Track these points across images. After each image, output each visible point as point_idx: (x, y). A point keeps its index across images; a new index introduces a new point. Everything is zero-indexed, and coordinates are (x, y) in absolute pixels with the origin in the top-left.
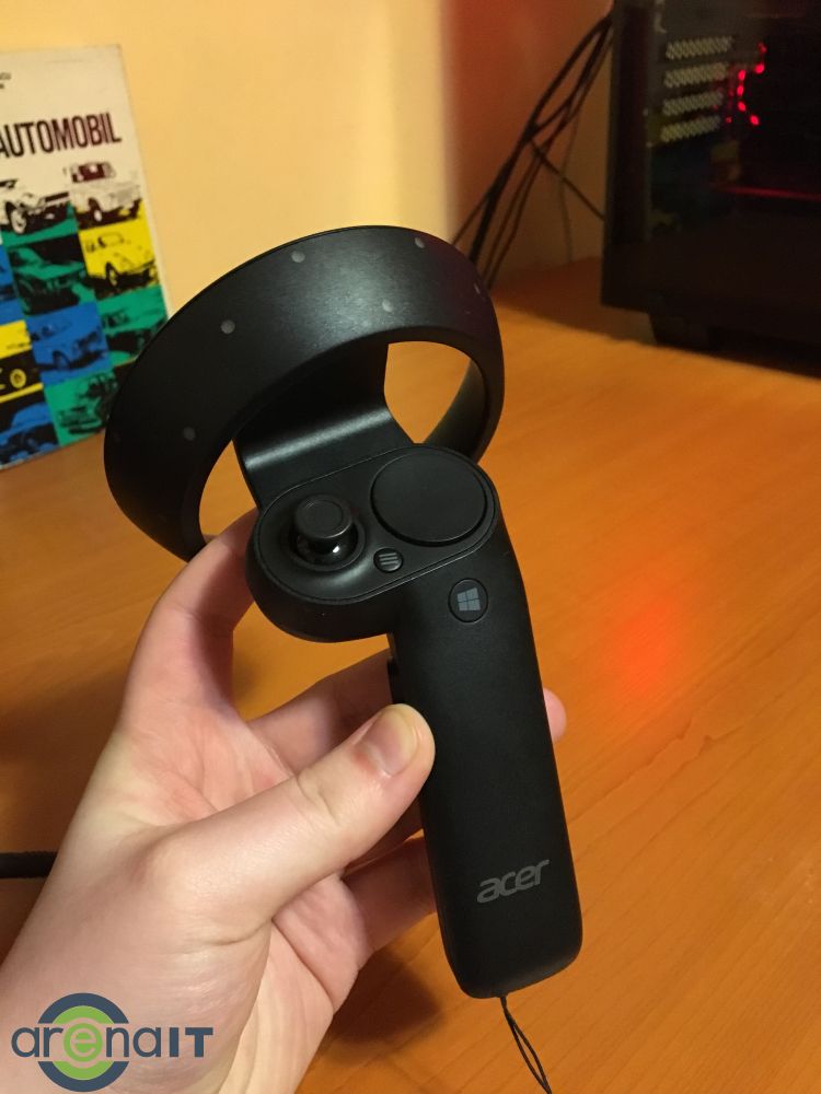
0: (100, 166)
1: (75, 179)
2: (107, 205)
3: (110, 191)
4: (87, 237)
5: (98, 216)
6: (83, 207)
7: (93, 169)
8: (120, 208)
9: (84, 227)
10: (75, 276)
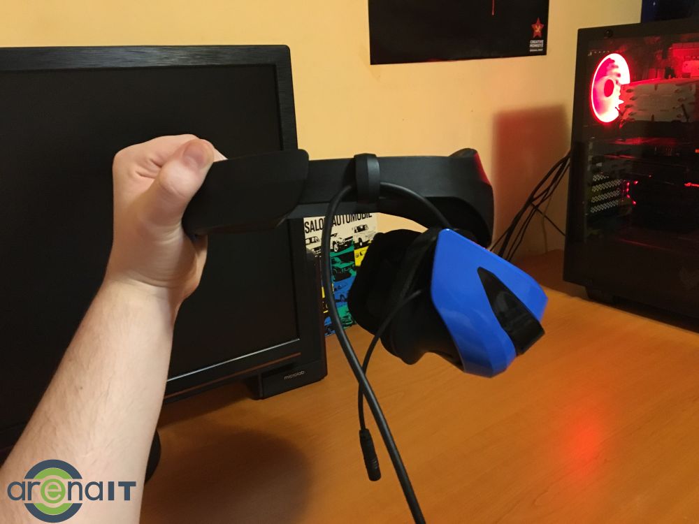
0: (364, 226)
1: (355, 232)
2: (364, 240)
3: (366, 234)
4: (357, 252)
5: (361, 244)
6: (356, 241)
7: (362, 227)
8: (368, 241)
9: (356, 249)
10: (351, 267)
